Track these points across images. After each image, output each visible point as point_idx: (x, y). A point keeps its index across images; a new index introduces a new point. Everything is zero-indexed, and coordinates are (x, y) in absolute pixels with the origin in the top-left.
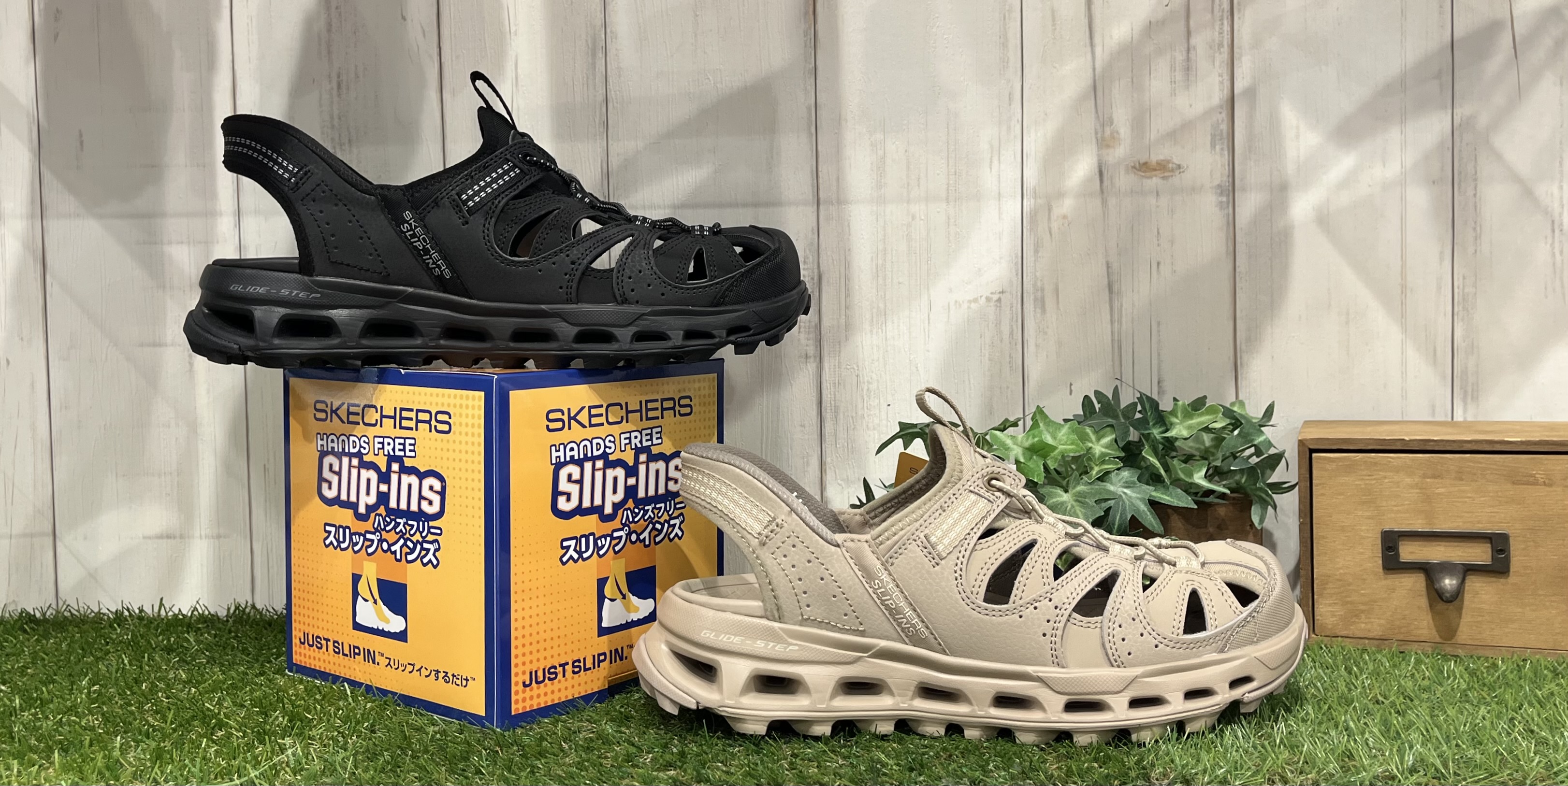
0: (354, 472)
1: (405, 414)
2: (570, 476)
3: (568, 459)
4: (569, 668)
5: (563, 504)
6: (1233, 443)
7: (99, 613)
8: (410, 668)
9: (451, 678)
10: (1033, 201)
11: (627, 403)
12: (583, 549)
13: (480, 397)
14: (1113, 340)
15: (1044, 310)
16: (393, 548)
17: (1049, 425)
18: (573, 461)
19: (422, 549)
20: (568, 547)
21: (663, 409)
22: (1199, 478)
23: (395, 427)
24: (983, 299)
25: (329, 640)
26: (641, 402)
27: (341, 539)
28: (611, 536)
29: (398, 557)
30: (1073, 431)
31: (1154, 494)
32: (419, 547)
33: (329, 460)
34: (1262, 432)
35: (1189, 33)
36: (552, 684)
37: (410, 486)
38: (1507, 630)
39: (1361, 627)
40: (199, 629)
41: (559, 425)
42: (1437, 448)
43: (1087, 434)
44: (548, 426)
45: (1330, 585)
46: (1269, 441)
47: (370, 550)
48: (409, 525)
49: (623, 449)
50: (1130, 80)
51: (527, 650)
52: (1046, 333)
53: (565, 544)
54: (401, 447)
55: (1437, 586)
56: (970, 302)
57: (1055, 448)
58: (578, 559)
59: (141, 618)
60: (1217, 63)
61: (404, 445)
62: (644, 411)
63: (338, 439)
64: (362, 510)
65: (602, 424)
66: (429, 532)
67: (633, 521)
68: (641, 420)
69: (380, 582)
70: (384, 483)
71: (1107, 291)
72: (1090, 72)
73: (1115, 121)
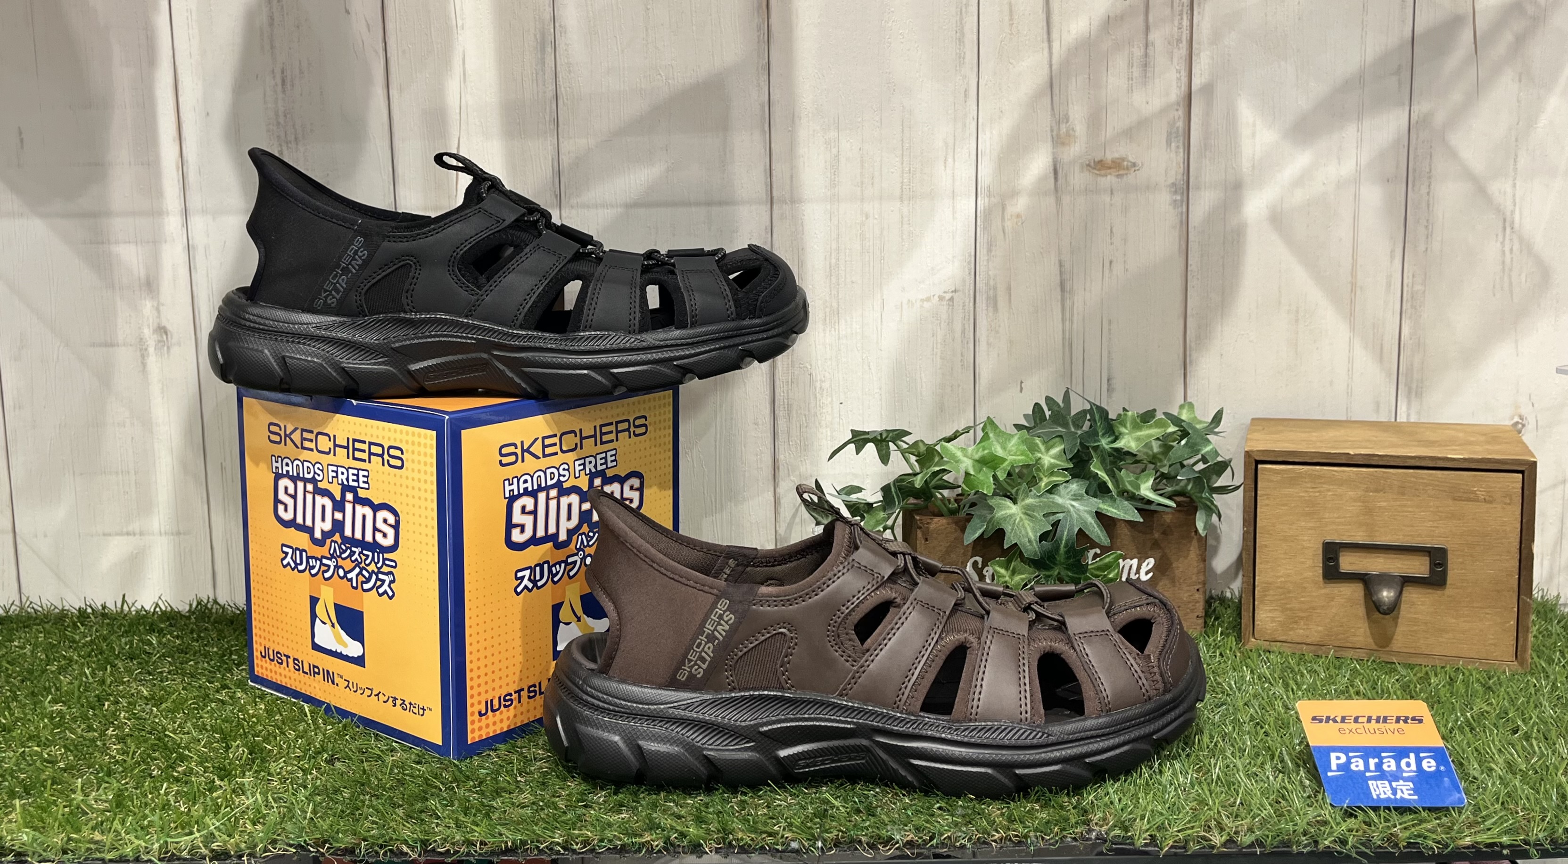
0: (309, 497)
1: (357, 445)
2: (524, 508)
3: (522, 491)
4: (524, 694)
5: (517, 537)
6: (1179, 453)
7: (63, 610)
8: (368, 692)
9: (408, 706)
10: (987, 200)
11: (581, 430)
12: (538, 578)
13: (432, 435)
14: (1064, 338)
15: (996, 309)
16: (349, 576)
17: (999, 436)
18: (526, 492)
19: (378, 579)
20: (523, 578)
21: (618, 432)
22: (1146, 490)
23: (348, 458)
24: (936, 298)
25: (289, 656)
26: (595, 427)
27: (298, 561)
28: (565, 562)
29: (354, 585)
30: (1024, 441)
31: (1101, 506)
32: (374, 577)
33: (284, 482)
34: (1208, 441)
35: (1147, 29)
36: (508, 711)
37: (364, 517)
38: (1441, 640)
39: (1299, 633)
40: (162, 630)
41: (512, 459)
42: (1381, 463)
43: (1037, 445)
44: (501, 461)
45: (1271, 592)
46: (1216, 451)
47: (327, 575)
48: (364, 555)
49: (577, 475)
50: (1086, 77)
51: (482, 681)
52: (997, 332)
53: (520, 575)
54: (355, 478)
55: (1374, 597)
56: (922, 300)
57: (1004, 460)
58: (533, 588)
59: (104, 615)
60: (1175, 59)
61: (357, 475)
62: (598, 436)
63: (292, 463)
64: (318, 535)
65: (556, 454)
66: (384, 563)
67: (588, 545)
68: (596, 445)
69: (337, 605)
70: (339, 511)
71: (1059, 289)
72: (1046, 71)
73: (1071, 120)
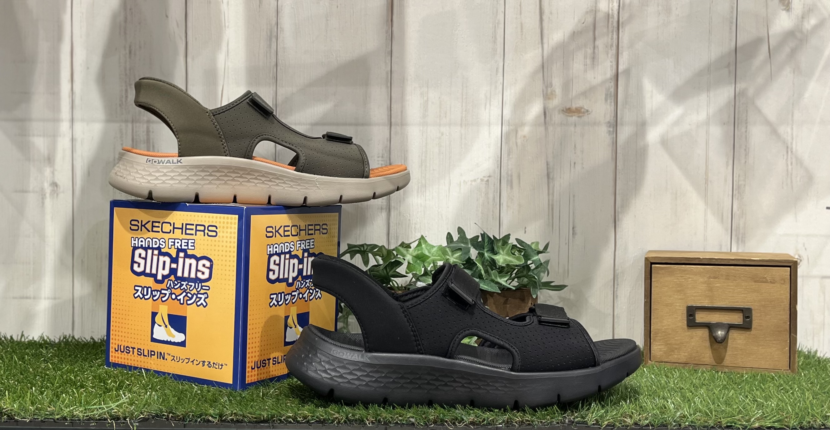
0: (155, 258)
1: (188, 227)
2: (275, 261)
3: (274, 252)
4: (271, 361)
5: (271, 276)
8: (186, 361)
9: (212, 364)
10: (507, 127)
11: (300, 225)
12: (279, 299)
13: (235, 218)
14: (549, 204)
15: (512, 187)
16: (178, 298)
18: (276, 254)
19: (197, 297)
20: (273, 299)
21: (315, 230)
23: (182, 234)
24: (479, 180)
25: (135, 348)
26: (306, 225)
27: (145, 294)
28: (291, 294)
29: (182, 302)
32: (195, 296)
33: (137, 252)
35: (595, 39)
36: (264, 369)
37: (190, 265)
38: (750, 359)
39: (675, 356)
41: (271, 234)
42: (717, 263)
44: (266, 235)
45: (660, 335)
47: (164, 299)
48: (189, 285)
49: (297, 249)
50: (562, 63)
51: (253, 350)
52: (512, 199)
53: (272, 296)
54: (186, 244)
55: (714, 335)
56: (472, 181)
58: (277, 305)
60: (610, 55)
61: (188, 243)
62: (307, 230)
63: (145, 240)
64: (159, 277)
65: (289, 235)
66: (202, 288)
67: (301, 287)
68: (306, 235)
69: (169, 316)
70: (174, 263)
71: (546, 177)
72: (540, 58)
73: (554, 85)
